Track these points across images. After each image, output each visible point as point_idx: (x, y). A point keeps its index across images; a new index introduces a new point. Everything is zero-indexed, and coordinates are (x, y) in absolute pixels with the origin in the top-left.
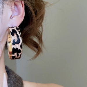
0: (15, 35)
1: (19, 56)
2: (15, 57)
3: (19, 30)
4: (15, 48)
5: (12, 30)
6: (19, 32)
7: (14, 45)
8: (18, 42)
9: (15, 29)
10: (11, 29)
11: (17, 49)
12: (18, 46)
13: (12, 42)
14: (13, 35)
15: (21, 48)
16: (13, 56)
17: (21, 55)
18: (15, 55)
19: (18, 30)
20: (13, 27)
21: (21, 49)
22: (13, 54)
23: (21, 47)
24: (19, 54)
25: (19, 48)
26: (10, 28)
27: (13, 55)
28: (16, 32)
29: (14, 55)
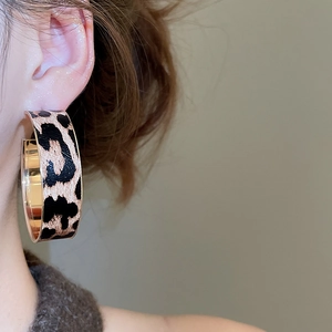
0: (55, 146)
1: (70, 229)
2: (53, 231)
3: (71, 127)
4: (55, 198)
5: (43, 126)
6: (70, 133)
7: (50, 185)
8: (66, 176)
9: (53, 120)
10: (38, 123)
11: (62, 200)
12: (66, 191)
13: (43, 174)
14: (47, 147)
15: (79, 197)
16: (46, 229)
17: (75, 225)
18: (56, 224)
19: (65, 125)
20: (47, 115)
21: (77, 202)
22: (46, 221)
23: (78, 193)
24: (71, 221)
25: (71, 199)
26: (34, 116)
27: (45, 226)
28: (58, 136)
29: (49, 226)
